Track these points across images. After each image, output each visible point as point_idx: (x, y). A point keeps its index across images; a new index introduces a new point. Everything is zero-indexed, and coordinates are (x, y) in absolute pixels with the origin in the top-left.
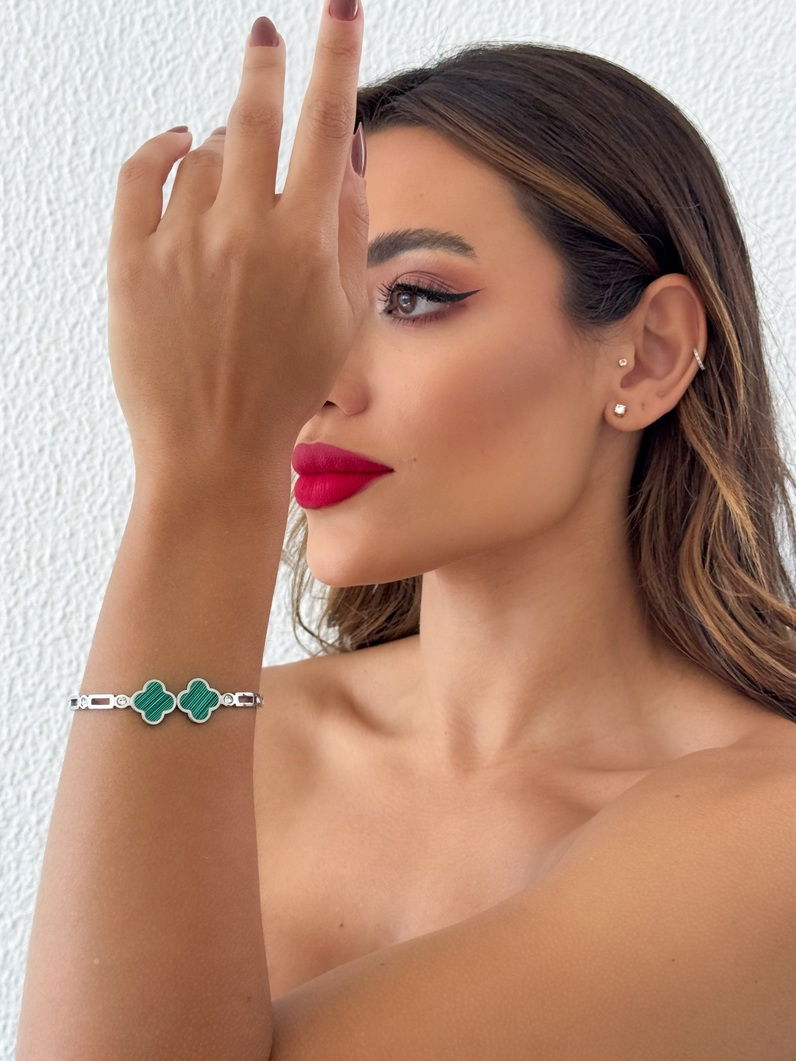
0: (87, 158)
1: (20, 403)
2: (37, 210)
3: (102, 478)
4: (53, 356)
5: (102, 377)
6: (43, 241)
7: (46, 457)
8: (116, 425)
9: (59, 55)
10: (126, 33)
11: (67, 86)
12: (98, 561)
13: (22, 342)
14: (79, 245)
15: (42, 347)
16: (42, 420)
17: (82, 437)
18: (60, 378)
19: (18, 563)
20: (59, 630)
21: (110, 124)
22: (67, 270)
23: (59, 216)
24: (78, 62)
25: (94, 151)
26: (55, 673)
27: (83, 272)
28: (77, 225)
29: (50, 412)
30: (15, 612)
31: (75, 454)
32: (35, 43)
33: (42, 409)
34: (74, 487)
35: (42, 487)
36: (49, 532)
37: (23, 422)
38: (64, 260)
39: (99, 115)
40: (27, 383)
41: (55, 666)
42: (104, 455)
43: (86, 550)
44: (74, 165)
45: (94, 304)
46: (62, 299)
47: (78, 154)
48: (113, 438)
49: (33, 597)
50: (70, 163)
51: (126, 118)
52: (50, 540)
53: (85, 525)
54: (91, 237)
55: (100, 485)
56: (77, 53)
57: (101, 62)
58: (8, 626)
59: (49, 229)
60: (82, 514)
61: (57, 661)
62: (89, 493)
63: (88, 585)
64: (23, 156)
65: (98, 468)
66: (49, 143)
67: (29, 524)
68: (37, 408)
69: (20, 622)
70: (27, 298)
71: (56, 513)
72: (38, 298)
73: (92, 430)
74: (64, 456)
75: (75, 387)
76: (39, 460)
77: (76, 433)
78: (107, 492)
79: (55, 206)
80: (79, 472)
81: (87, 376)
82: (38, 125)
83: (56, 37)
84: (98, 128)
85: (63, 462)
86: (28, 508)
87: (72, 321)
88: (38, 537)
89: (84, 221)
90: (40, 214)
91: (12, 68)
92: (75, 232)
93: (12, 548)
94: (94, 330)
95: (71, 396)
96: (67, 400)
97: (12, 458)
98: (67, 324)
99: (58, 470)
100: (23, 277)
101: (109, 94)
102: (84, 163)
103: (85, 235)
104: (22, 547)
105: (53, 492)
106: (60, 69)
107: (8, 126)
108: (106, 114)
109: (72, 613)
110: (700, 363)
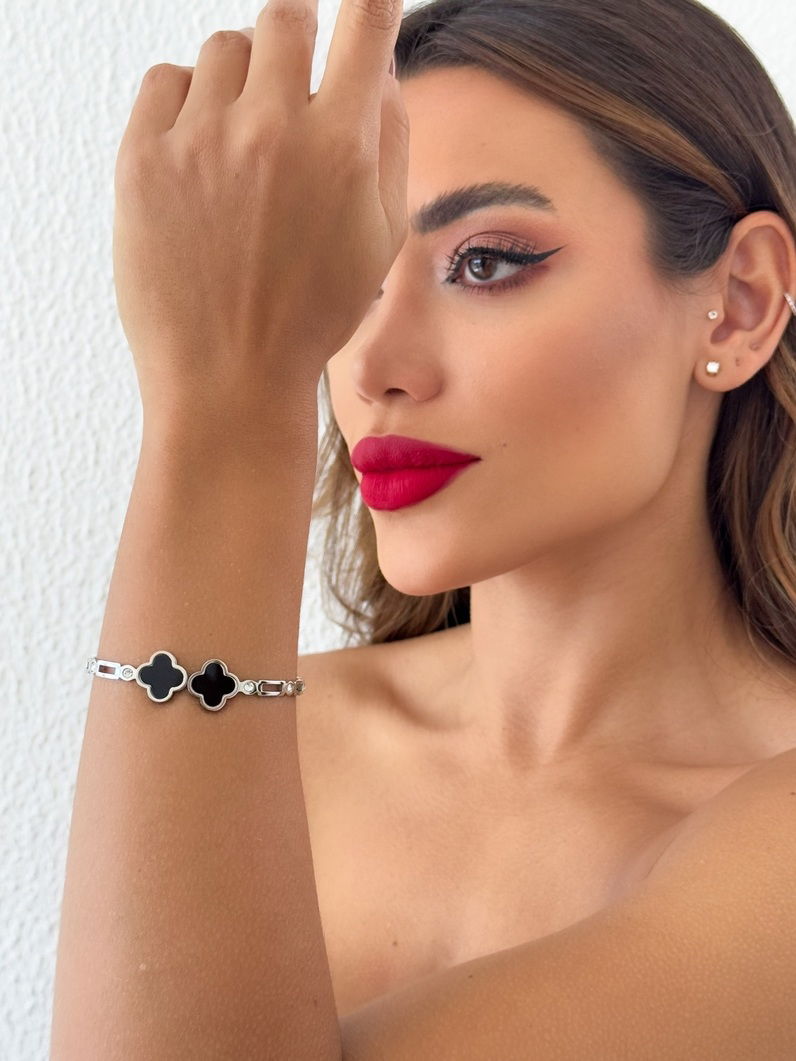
110: (794, 308)
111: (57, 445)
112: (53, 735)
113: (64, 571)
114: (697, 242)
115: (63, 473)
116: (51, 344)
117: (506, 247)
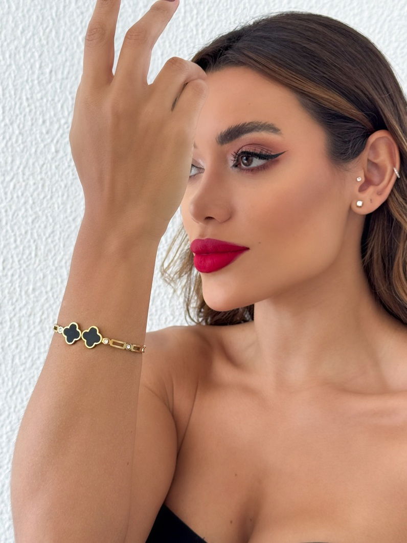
0: (47, 75)
1: (14, 208)
2: (21, 104)
3: (60, 246)
4: (31, 182)
5: (58, 192)
6: (24, 120)
7: (29, 236)
8: (66, 217)
9: (31, 20)
10: (67, 8)
11: (36, 37)
12: (59, 291)
13: (14, 175)
14: (44, 122)
15: (25, 177)
16: (26, 216)
17: (48, 225)
18: (35, 194)
19: (15, 293)
20: (38, 329)
21: (59, 57)
22: (38, 136)
23: (33, 107)
24: (42, 24)
25: (51, 72)
26: (37, 351)
27: (47, 136)
28: (43, 111)
29: (30, 212)
30: (14, 319)
31: (44, 234)
32: (18, 14)
33: (26, 210)
34: (44, 252)
35: (27, 252)
36: (31, 276)
37: (16, 218)
38: (36, 130)
39: (53, 52)
40: (18, 197)
41: (37, 348)
42: (60, 234)
43: (52, 285)
44: (40, 79)
45: (53, 153)
46: (36, 151)
47: (42, 74)
48: (65, 225)
49: (24, 311)
50: (38, 78)
51: (68, 54)
52: (32, 280)
53: (51, 272)
54: (50, 118)
55: (59, 250)
56: (41, 18)
57: (54, 24)
58: (10, 327)
59: (27, 114)
60: (49, 266)
61: (38, 345)
62: (53, 254)
63: (53, 304)
64: (13, 75)
65: (57, 241)
66: (26, 68)
67: (20, 272)
68: (23, 210)
69: (17, 325)
70: (16, 151)
71: (35, 266)
72: (22, 151)
73: (53, 221)
74: (39, 235)
75: (44, 198)
76: (25, 238)
77: (45, 223)
78: (62, 253)
79: (30, 101)
80: (47, 244)
81: (50, 192)
82: (20, 58)
83: (28, 11)
84: (53, 59)
85: (39, 239)
86: (20, 264)
87: (41, 163)
88: (26, 279)
89: (47, 109)
90: (23, 106)
91: (5, 28)
92: (42, 115)
93: (12, 285)
94: (53, 167)
95: (42, 203)
96: (40, 205)
97: (10, 237)
98: (39, 165)
99: (35, 243)
100: (14, 140)
101: (58, 40)
102: (46, 78)
103: (47, 117)
104: (17, 285)
105: (33, 255)
106: (31, 28)
107: (4, 59)
108: (57, 52)
109: (45, 319)
110: (398, 175)
111: (16, 247)
112: (17, 390)
113: (20, 309)
114: (351, 146)
115: (19, 261)
116: (12, 198)
117: (258, 151)
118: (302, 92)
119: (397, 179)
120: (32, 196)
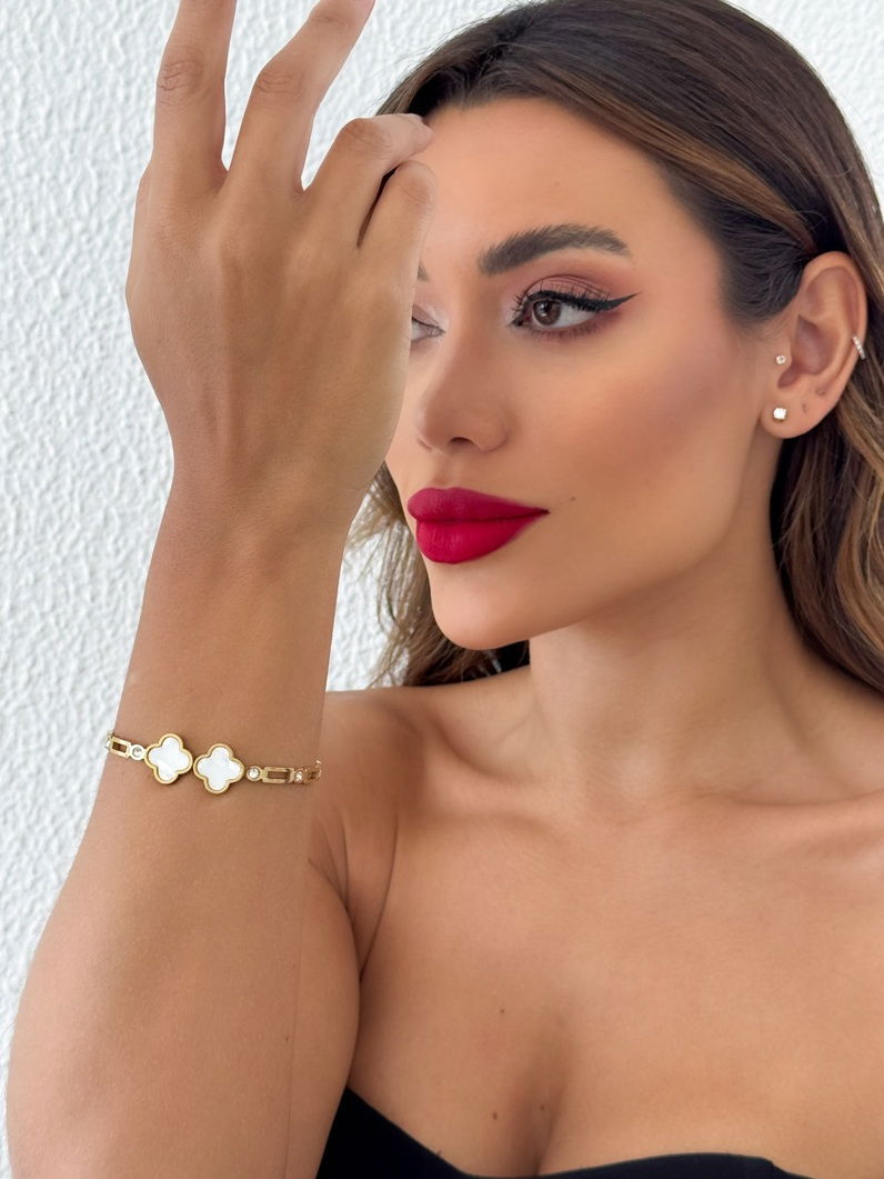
0: (41, 122)
3: (72, 510)
5: (68, 387)
8: (87, 445)
11: (14, 34)
12: (70, 611)
14: (34, 228)
17: (45, 461)
18: (16, 392)
20: (23, 697)
21: (68, 80)
22: (20, 260)
25: (49, 114)
26: (20, 749)
27: (41, 261)
28: (31, 204)
31: (37, 484)
34: (37, 522)
38: (17, 247)
39: (55, 68)
41: (20, 741)
42: (74, 482)
43: (55, 597)
44: (25, 131)
45: (56, 299)
46: (16, 294)
47: (29, 117)
48: (84, 462)
50: (20, 128)
51: (88, 73)
52: (9, 588)
53: (53, 568)
54: (49, 219)
55: (69, 519)
60: (48, 555)
61: (23, 733)
62: (56, 527)
63: (58, 641)
65: (67, 498)
71: (16, 555)
73: (58, 452)
74: (24, 486)
75: (35, 401)
77: (38, 458)
78: (78, 526)
80: (42, 506)
81: (49, 387)
84: (54, 85)
85: (23, 493)
87: (28, 321)
89: (40, 199)
92: (29, 211)
94: (57, 331)
95: (30, 414)
96: (25, 417)
98: (22, 325)
99: (17, 503)
101: (65, 39)
102: (37, 129)
103: (42, 216)
108: (63, 67)
109: (39, 675)
110: (862, 352)
117: (579, 292)
118: (670, 161)
119: (860, 363)
120: (7, 396)
